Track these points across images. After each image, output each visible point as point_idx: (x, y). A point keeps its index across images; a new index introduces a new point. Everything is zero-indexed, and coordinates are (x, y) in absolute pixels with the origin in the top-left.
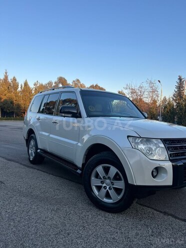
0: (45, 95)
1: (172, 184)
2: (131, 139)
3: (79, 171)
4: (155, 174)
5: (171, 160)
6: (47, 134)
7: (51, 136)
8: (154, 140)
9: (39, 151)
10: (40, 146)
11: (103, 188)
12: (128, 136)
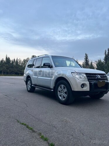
0: (35, 59)
1: (89, 90)
3: (52, 90)
4: (82, 86)
5: (88, 81)
6: (37, 77)
7: (39, 77)
8: (82, 74)
9: (33, 85)
10: (33, 83)
11: (62, 95)
12: (72, 73)
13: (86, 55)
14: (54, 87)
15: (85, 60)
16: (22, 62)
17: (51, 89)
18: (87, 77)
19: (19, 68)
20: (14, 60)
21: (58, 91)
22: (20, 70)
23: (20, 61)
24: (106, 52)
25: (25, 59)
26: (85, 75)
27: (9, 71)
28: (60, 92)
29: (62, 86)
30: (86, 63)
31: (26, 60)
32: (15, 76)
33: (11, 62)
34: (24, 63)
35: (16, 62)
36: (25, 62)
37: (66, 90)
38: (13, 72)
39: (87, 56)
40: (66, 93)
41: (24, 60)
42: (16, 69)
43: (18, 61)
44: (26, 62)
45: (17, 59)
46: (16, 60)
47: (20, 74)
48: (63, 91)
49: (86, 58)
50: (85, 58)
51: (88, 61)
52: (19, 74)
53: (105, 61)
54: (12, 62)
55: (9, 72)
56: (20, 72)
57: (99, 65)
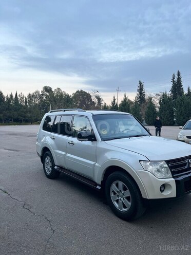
0: (56, 116)
1: (175, 196)
2: (142, 162)
3: (98, 187)
4: (162, 189)
5: (174, 177)
6: (64, 153)
7: (68, 155)
11: (120, 201)
12: (140, 161)
13: (140, 83)
14: (102, 182)
15: (138, 93)
16: (26, 99)
17: (96, 185)
18: (171, 168)
19: (21, 110)
20: (11, 96)
21: (111, 191)
22: (23, 113)
23: (22, 98)
24: (174, 78)
25: (31, 93)
26: (166, 166)
27: (3, 116)
28: (115, 193)
29: (121, 184)
30: (140, 97)
31: (33, 96)
32: (15, 125)
33: (6, 100)
34: (30, 101)
35: (15, 100)
36: (31, 99)
37: (128, 193)
38: (10, 117)
39: (142, 86)
40: (128, 198)
41: (30, 95)
42: (15, 113)
43: (18, 97)
44: (33, 99)
45: (16, 94)
46: (14, 96)
47: (24, 120)
48: (121, 194)
49: (141, 90)
50: (138, 88)
51: (144, 95)
52: (21, 121)
53: (172, 94)
54: (8, 99)
55: (2, 118)
56: (24, 118)
57: (164, 103)
